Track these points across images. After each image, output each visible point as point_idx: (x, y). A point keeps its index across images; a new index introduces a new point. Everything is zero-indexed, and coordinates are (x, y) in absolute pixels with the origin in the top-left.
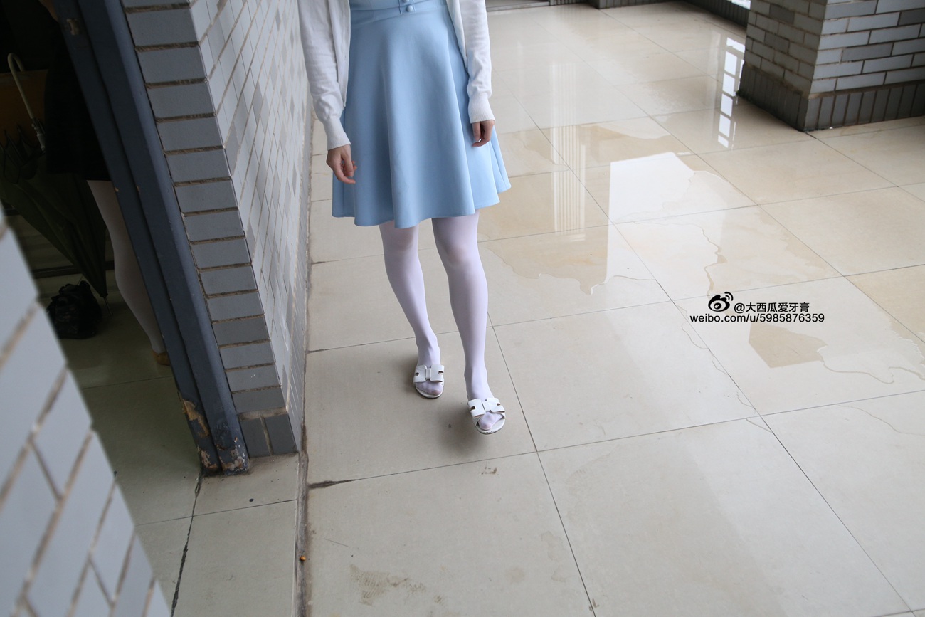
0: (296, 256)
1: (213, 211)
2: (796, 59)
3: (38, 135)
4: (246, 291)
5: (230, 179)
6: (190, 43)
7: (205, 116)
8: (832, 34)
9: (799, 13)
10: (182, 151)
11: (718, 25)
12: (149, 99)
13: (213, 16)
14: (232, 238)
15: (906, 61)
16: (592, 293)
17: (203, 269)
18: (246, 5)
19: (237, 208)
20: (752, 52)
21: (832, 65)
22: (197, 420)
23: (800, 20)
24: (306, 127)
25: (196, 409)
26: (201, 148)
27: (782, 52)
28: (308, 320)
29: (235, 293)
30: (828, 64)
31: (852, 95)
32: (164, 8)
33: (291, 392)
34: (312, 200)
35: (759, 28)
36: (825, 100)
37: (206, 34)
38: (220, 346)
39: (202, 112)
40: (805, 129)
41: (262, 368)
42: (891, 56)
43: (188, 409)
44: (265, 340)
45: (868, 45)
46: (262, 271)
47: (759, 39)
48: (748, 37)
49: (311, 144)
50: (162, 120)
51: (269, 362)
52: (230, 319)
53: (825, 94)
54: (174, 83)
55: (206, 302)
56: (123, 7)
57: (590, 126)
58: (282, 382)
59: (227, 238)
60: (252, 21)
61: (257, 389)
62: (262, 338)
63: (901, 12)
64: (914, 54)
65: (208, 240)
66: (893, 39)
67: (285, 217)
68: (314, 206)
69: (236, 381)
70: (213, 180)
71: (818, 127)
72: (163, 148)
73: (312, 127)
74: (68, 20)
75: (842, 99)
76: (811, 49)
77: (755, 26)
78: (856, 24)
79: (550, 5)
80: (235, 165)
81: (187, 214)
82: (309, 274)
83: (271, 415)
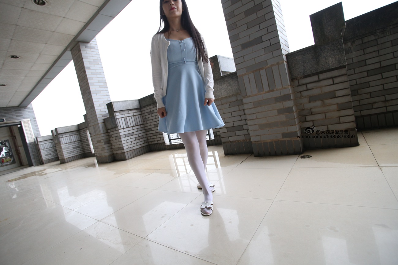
15: (77, 153)
30: (66, 155)
45: (70, 152)
53: (67, 158)
71: (68, 162)
75: (70, 158)
78: (67, 150)
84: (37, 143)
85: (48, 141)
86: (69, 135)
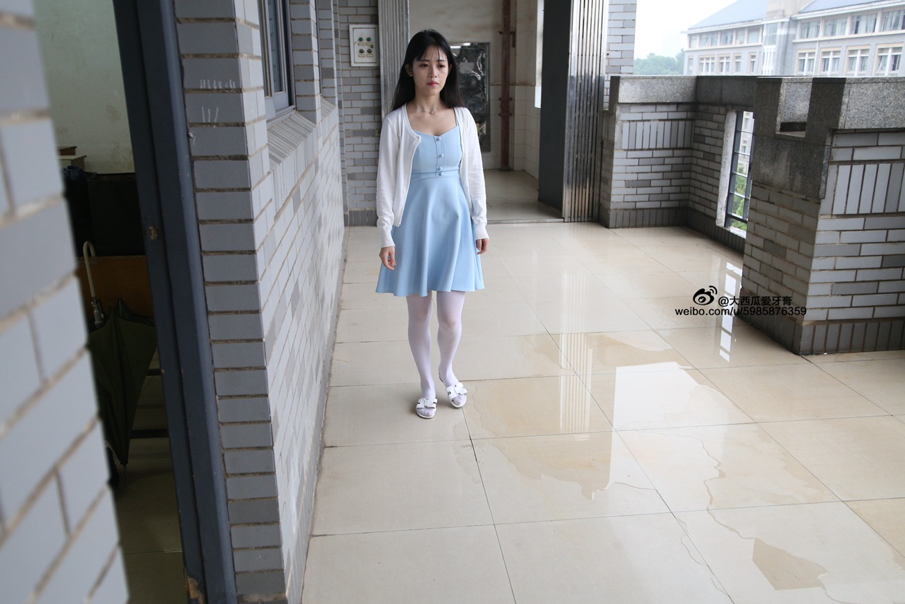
0: (311, 440)
1: (245, 396)
2: (790, 289)
3: (95, 311)
4: (265, 473)
5: (265, 368)
6: (249, 251)
7: (251, 312)
8: (821, 270)
9: (790, 249)
10: (226, 341)
11: (718, 250)
12: (205, 294)
13: (269, 227)
14: (259, 422)
15: (892, 299)
16: (593, 498)
17: (227, 449)
18: (296, 214)
19: (267, 395)
20: (749, 279)
21: (823, 297)
22: (197, 598)
23: (790, 255)
24: (332, 317)
25: (198, 588)
26: (244, 340)
27: (776, 281)
28: (315, 503)
29: (254, 474)
30: (819, 296)
31: (844, 325)
32: (232, 222)
33: (292, 577)
34: (331, 385)
35: (754, 258)
36: (817, 327)
37: (263, 243)
38: (232, 525)
39: (249, 309)
40: (801, 353)
41: (268, 550)
42: (877, 293)
43: (190, 587)
44: (276, 522)
45: (855, 282)
46: (281, 455)
47: (754, 268)
48: (744, 265)
49: (335, 332)
50: (213, 313)
51: (276, 544)
52: (245, 499)
53: (817, 323)
54: (230, 283)
55: (225, 480)
56: (197, 219)
57: (598, 334)
58: (285, 566)
59: (254, 422)
60: (299, 228)
61: (261, 571)
62: (272, 519)
63: (883, 256)
64: (899, 293)
65: (236, 423)
66: (878, 279)
67: (306, 403)
68: (332, 392)
69: (243, 562)
70: (250, 368)
71: (812, 352)
72: (210, 337)
73: (337, 316)
74: (151, 228)
75: (834, 328)
76: (803, 281)
77: (751, 256)
78: (842, 263)
79: (564, 222)
80: (271, 355)
81: (221, 397)
82: (321, 457)
83: (270, 599)
84: (606, 105)
85: (660, 108)
86: (894, 153)
